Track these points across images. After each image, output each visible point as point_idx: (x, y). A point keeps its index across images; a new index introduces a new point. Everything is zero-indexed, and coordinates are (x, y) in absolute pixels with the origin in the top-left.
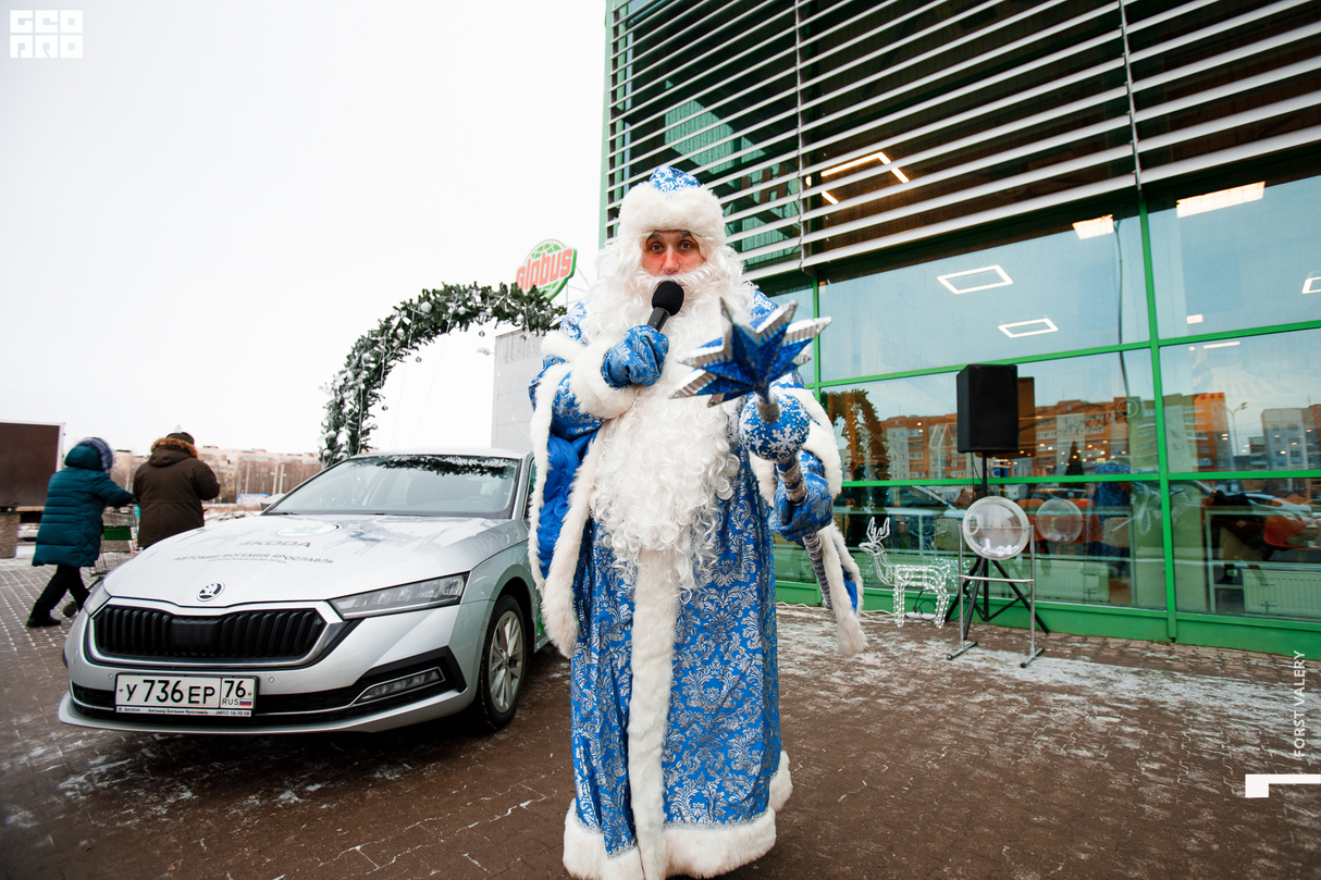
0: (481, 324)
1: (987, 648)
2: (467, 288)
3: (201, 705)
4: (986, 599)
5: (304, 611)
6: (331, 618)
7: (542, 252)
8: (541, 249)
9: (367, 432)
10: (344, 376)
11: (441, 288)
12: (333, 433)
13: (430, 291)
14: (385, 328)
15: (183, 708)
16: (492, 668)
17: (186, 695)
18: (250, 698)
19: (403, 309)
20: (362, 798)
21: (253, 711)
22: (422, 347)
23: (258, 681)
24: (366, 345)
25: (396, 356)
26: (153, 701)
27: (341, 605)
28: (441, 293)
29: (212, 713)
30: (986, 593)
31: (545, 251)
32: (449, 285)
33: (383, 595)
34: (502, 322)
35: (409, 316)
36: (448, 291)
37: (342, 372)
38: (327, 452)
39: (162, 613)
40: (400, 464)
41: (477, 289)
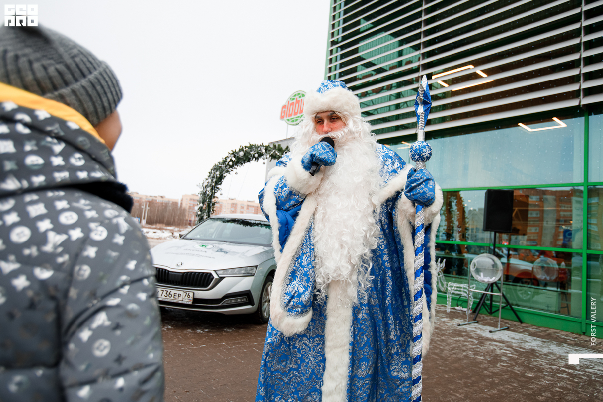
0: (264, 159)
1: (481, 324)
2: (259, 145)
3: (177, 299)
4: (491, 303)
5: (208, 273)
6: (215, 276)
7: (295, 98)
8: (295, 96)
9: (214, 204)
10: (207, 181)
11: (249, 145)
12: (201, 205)
13: (244, 146)
14: (225, 162)
15: (172, 300)
16: (263, 301)
17: (173, 295)
18: (191, 298)
19: (233, 154)
20: (222, 334)
21: (192, 303)
22: (238, 168)
23: (194, 293)
24: (216, 168)
25: (228, 172)
26: (163, 296)
27: (218, 272)
28: (249, 147)
29: (180, 302)
30: (492, 301)
31: (297, 97)
32: (252, 144)
33: (230, 271)
34: (273, 159)
35: (235, 156)
36: (251, 147)
37: (207, 179)
38: (199, 213)
39: (166, 270)
40: (228, 221)
41: (264, 146)
